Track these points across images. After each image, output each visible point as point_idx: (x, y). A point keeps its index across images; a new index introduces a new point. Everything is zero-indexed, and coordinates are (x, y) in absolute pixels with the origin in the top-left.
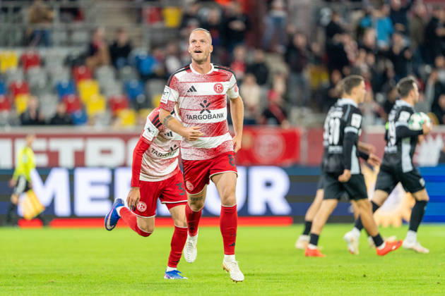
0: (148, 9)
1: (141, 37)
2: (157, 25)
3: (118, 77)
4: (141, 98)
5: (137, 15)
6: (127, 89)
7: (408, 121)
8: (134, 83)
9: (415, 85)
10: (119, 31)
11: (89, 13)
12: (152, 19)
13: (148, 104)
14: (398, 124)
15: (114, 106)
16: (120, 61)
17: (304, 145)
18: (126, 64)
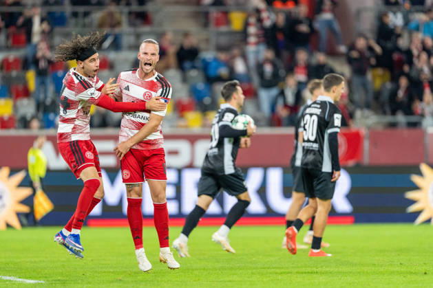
0: (214, 13)
1: (207, 40)
2: (223, 29)
3: (185, 80)
4: (207, 100)
5: (204, 18)
6: (194, 92)
7: (231, 122)
8: (201, 86)
9: (239, 88)
10: (186, 35)
11: (156, 18)
12: (218, 23)
13: (214, 106)
14: (221, 123)
15: (180, 109)
16: (187, 64)
17: (366, 145)
18: (194, 67)
